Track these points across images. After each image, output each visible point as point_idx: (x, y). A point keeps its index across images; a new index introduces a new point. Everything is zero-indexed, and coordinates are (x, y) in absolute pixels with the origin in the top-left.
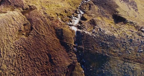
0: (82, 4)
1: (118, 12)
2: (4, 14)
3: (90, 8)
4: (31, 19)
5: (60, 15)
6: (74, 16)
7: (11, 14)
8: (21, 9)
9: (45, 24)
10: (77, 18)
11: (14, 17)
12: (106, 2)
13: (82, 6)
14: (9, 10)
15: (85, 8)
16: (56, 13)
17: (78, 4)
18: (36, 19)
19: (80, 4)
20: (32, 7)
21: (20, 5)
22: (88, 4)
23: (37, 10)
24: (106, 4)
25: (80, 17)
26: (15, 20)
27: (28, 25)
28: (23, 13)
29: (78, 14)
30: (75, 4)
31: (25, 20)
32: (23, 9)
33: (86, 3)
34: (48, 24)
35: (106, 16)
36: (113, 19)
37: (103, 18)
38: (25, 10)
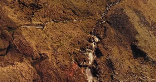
0: (97, 28)
1: (137, 41)
2: (11, 67)
3: (105, 32)
4: (42, 73)
5: (73, 53)
6: (88, 48)
7: (19, 69)
8: (31, 59)
9: (57, 78)
10: (91, 49)
11: (22, 73)
12: (123, 25)
13: (96, 30)
14: (16, 60)
15: (100, 32)
16: (69, 53)
17: (92, 27)
18: (48, 72)
19: (94, 27)
20: (43, 56)
21: (29, 54)
22: (103, 27)
23: (48, 59)
24: (123, 28)
25: (94, 49)
26: (23, 77)
27: (38, 80)
28: (33, 64)
29: (92, 42)
30: (88, 27)
31: (34, 74)
32: (33, 59)
33: (100, 25)
34: (61, 78)
35: (124, 45)
36: (132, 51)
37: (120, 47)
38: (35, 60)
